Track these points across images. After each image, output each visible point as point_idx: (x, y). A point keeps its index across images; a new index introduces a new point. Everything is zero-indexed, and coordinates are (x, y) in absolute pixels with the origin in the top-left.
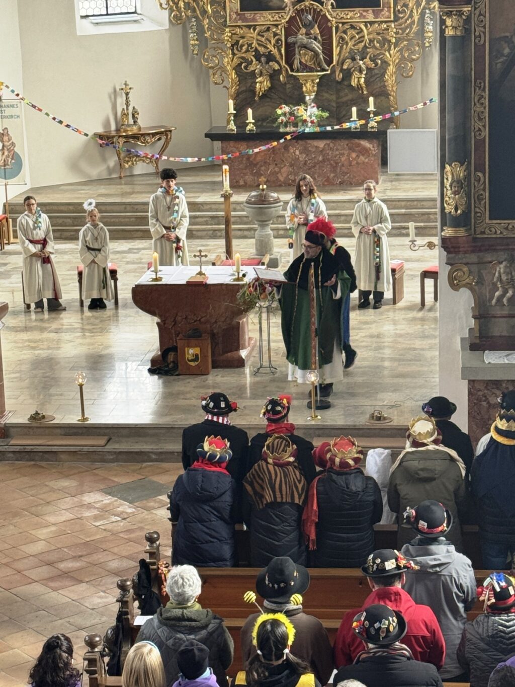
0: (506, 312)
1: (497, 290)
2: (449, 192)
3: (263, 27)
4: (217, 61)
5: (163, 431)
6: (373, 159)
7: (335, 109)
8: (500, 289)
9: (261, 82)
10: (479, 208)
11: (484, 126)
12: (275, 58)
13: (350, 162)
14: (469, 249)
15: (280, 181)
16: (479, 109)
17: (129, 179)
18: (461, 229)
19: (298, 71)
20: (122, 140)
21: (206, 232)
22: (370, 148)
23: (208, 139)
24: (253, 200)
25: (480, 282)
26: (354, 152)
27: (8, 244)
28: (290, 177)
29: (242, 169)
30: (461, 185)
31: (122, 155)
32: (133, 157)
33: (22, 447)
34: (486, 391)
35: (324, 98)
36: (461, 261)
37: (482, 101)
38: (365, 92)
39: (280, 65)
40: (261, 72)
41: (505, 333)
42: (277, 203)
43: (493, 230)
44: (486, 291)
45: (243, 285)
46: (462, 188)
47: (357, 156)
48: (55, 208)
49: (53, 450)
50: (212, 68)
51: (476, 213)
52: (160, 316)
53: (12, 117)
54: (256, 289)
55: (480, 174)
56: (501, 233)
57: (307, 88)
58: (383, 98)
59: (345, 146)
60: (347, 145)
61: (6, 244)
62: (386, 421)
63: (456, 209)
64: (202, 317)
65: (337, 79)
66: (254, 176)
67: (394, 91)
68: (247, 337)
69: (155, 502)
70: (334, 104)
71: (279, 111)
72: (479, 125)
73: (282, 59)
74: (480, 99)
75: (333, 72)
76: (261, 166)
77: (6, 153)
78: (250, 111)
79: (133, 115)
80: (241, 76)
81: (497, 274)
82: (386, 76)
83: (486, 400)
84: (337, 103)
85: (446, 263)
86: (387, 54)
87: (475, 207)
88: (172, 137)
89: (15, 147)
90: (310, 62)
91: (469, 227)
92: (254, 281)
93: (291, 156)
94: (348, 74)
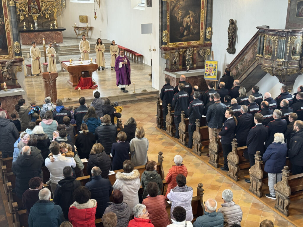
2: (164, 37)
3: (21, 3)
9: (22, 17)
10: (168, 40)
12: (25, 11)
14: (169, 50)
15: (38, 42)
18: (166, 45)
19: (32, 14)
25: (171, 57)
29: (27, 40)
35: (39, 21)
36: (167, 53)
37: (168, 16)
38: (49, 19)
39: (26, 13)
40: (21, 14)
55: (168, 33)
56: (172, 46)
57: (35, 18)
59: (54, 33)
65: (42, 16)
72: (168, 21)
76: (32, 39)
82: (54, 15)
86: (54, 9)
93: (40, 36)
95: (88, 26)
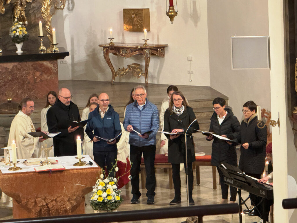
6: (53, 76)
13: (35, 80)
22: (51, 67)
26: (38, 71)
47: (41, 74)
59: (31, 67)
60: (32, 66)
82: (43, 10)
94: (10, 8)
95: (148, 42)
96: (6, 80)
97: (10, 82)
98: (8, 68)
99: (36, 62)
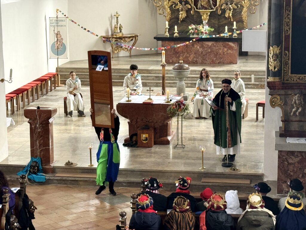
0: (298, 119)
1: (294, 108)
2: (272, 60)
4: (161, 4)
5: (129, 172)
6: (235, 51)
7: (217, 28)
8: (295, 107)
9: (182, 14)
10: (286, 69)
11: (289, 29)
12: (189, 3)
13: (224, 53)
14: (280, 87)
15: (190, 61)
16: (287, 20)
17: (116, 58)
18: (277, 78)
19: (200, 9)
20: (114, 40)
21: (152, 84)
22: (234, 47)
23: (155, 40)
24: (176, 68)
25: (286, 104)
26: (225, 48)
27: (58, 86)
28: (194, 59)
29: (171, 55)
30: (277, 57)
31: (114, 47)
32: (119, 48)
33: (61, 178)
34: (287, 157)
35: (212, 22)
36: (276, 93)
37: (289, 16)
38: (232, 20)
39: (191, 6)
40: (182, 9)
41: (297, 129)
42: (188, 69)
43: (293, 79)
44: (288, 109)
45: (170, 105)
46: (278, 58)
47: (227, 50)
48: (81, 70)
49: (76, 179)
50: (158, 6)
51: (284, 71)
52: (130, 119)
53: (62, 26)
54: (176, 107)
55: (287, 52)
56: (296, 81)
57: (204, 17)
58: (240, 23)
59: (222, 45)
60: (222, 44)
61: (57, 86)
62: (238, 171)
63: (275, 68)
64: (150, 120)
65: (219, 13)
66: (177, 58)
67: (246, 20)
68: (171, 131)
69: (124, 205)
70: (217, 26)
71: (190, 28)
72: (287, 28)
73: (192, 3)
74: (288, 15)
75: (217, 10)
76: (181, 53)
77: (59, 43)
78: (176, 27)
79: (120, 28)
80: (172, 11)
81: (294, 100)
82: (242, 13)
83: (287, 161)
84: (218, 25)
85: (269, 94)
86: (243, 2)
87: (284, 68)
88: (138, 39)
89: (63, 40)
90: (206, 5)
91: (281, 77)
92: (175, 103)
93: (195, 49)
94: (224, 11)
96: (207, 52)
97: (209, 53)
98: (209, 45)
99: (225, 43)
